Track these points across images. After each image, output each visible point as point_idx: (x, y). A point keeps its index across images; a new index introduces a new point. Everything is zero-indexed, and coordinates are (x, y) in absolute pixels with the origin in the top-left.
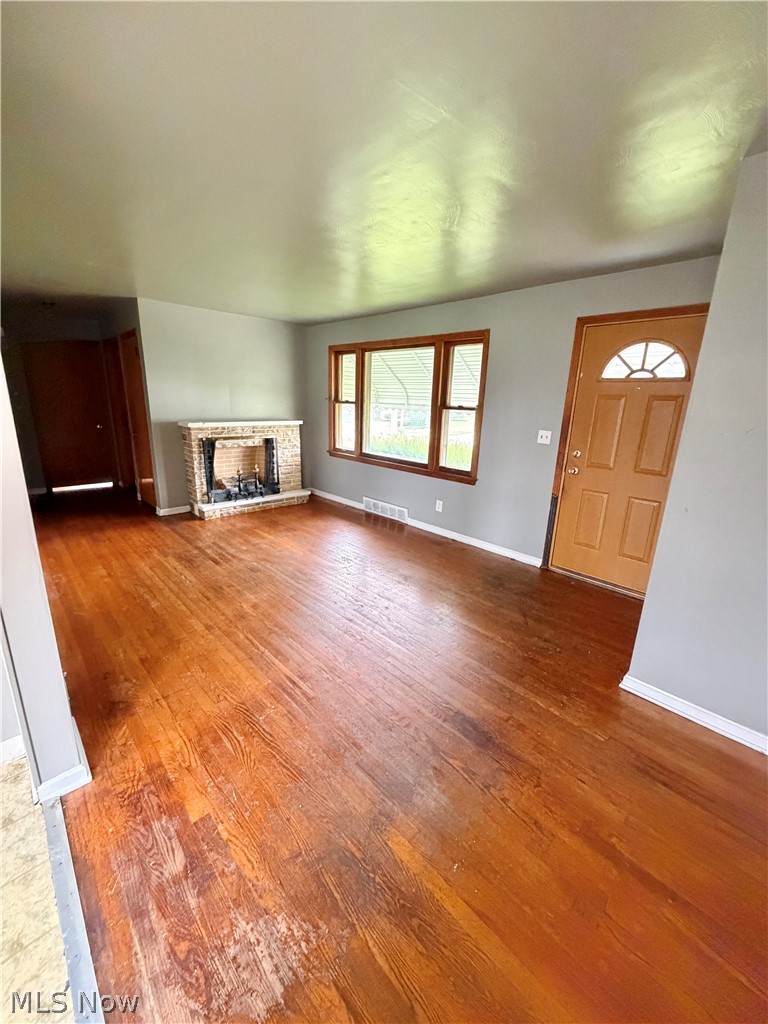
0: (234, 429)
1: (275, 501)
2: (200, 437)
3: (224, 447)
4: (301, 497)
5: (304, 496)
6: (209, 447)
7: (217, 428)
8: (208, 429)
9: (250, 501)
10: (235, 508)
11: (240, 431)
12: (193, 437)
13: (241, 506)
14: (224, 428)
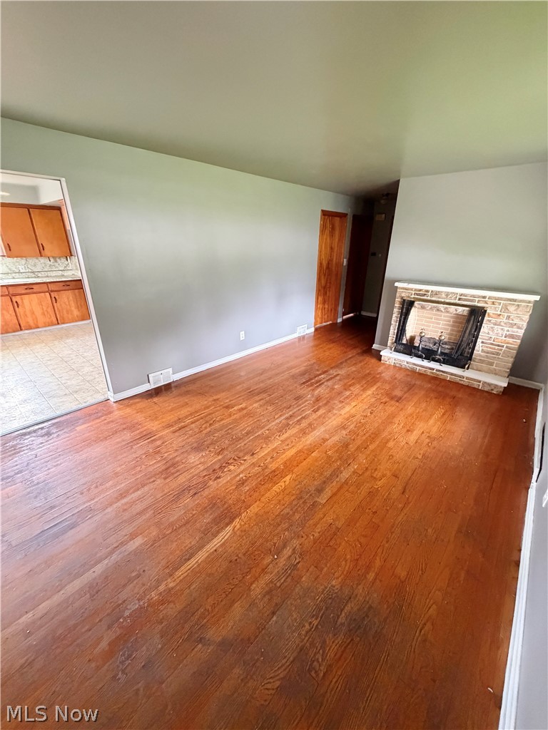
0: (437, 293)
1: (452, 374)
2: (403, 295)
3: (423, 307)
4: (489, 385)
5: (496, 386)
6: (407, 306)
7: (420, 290)
8: (412, 289)
9: (426, 363)
10: (407, 363)
11: (443, 296)
12: (398, 295)
13: (414, 364)
14: (427, 291)
